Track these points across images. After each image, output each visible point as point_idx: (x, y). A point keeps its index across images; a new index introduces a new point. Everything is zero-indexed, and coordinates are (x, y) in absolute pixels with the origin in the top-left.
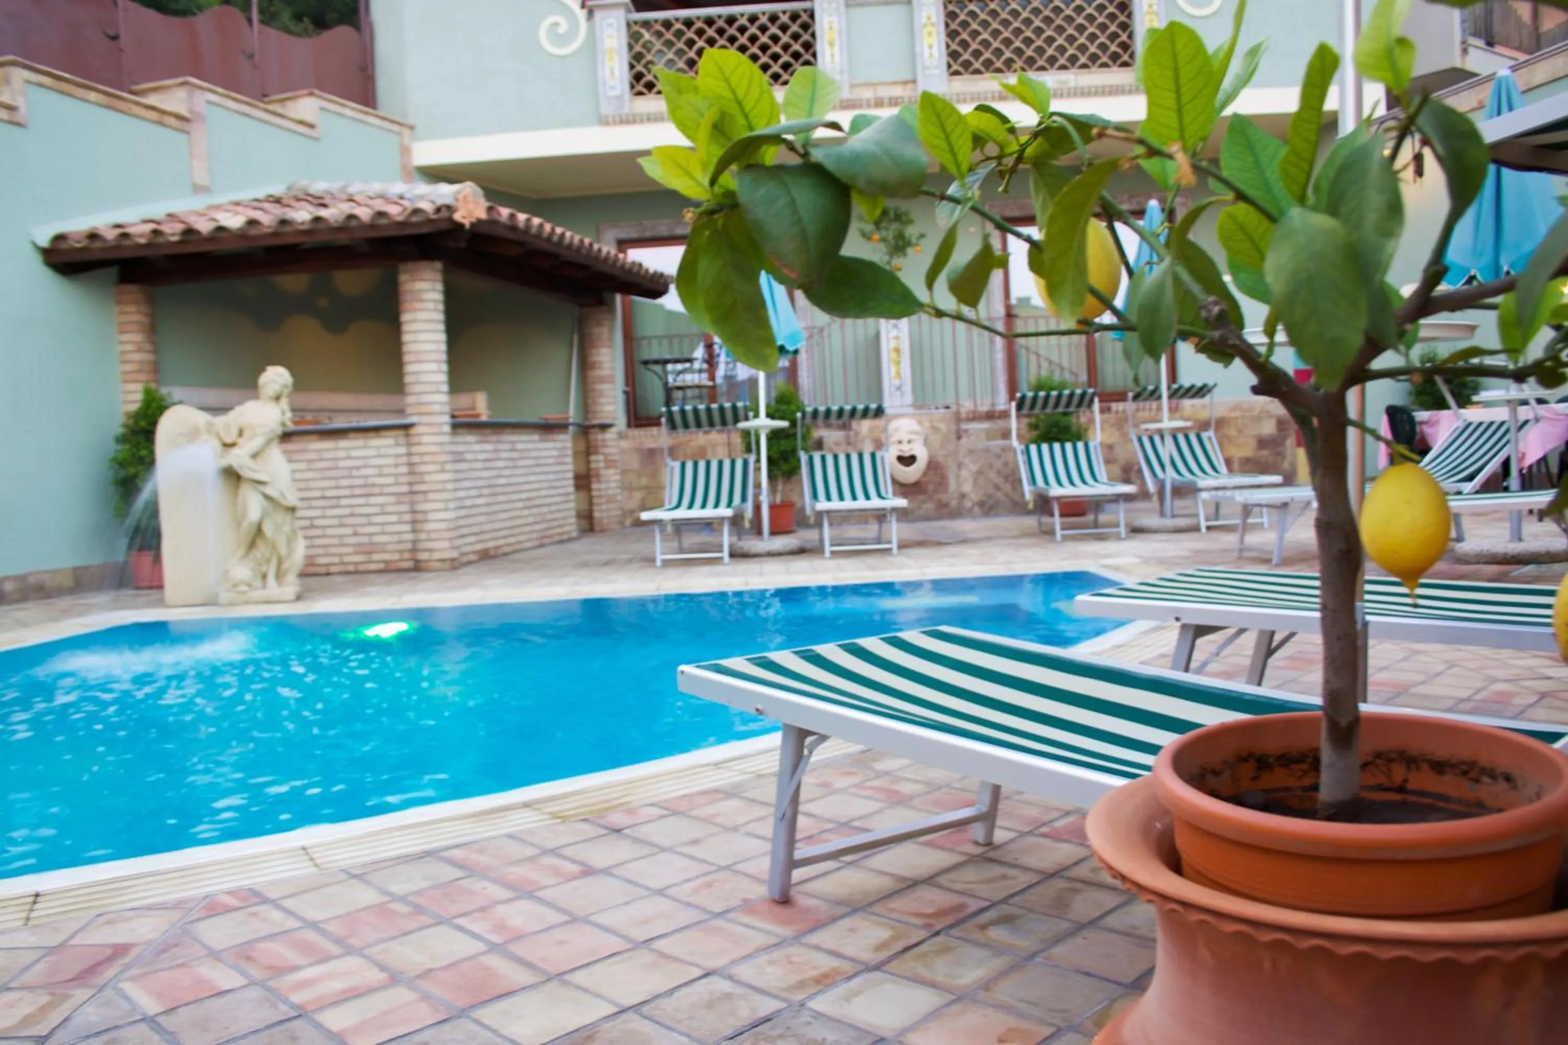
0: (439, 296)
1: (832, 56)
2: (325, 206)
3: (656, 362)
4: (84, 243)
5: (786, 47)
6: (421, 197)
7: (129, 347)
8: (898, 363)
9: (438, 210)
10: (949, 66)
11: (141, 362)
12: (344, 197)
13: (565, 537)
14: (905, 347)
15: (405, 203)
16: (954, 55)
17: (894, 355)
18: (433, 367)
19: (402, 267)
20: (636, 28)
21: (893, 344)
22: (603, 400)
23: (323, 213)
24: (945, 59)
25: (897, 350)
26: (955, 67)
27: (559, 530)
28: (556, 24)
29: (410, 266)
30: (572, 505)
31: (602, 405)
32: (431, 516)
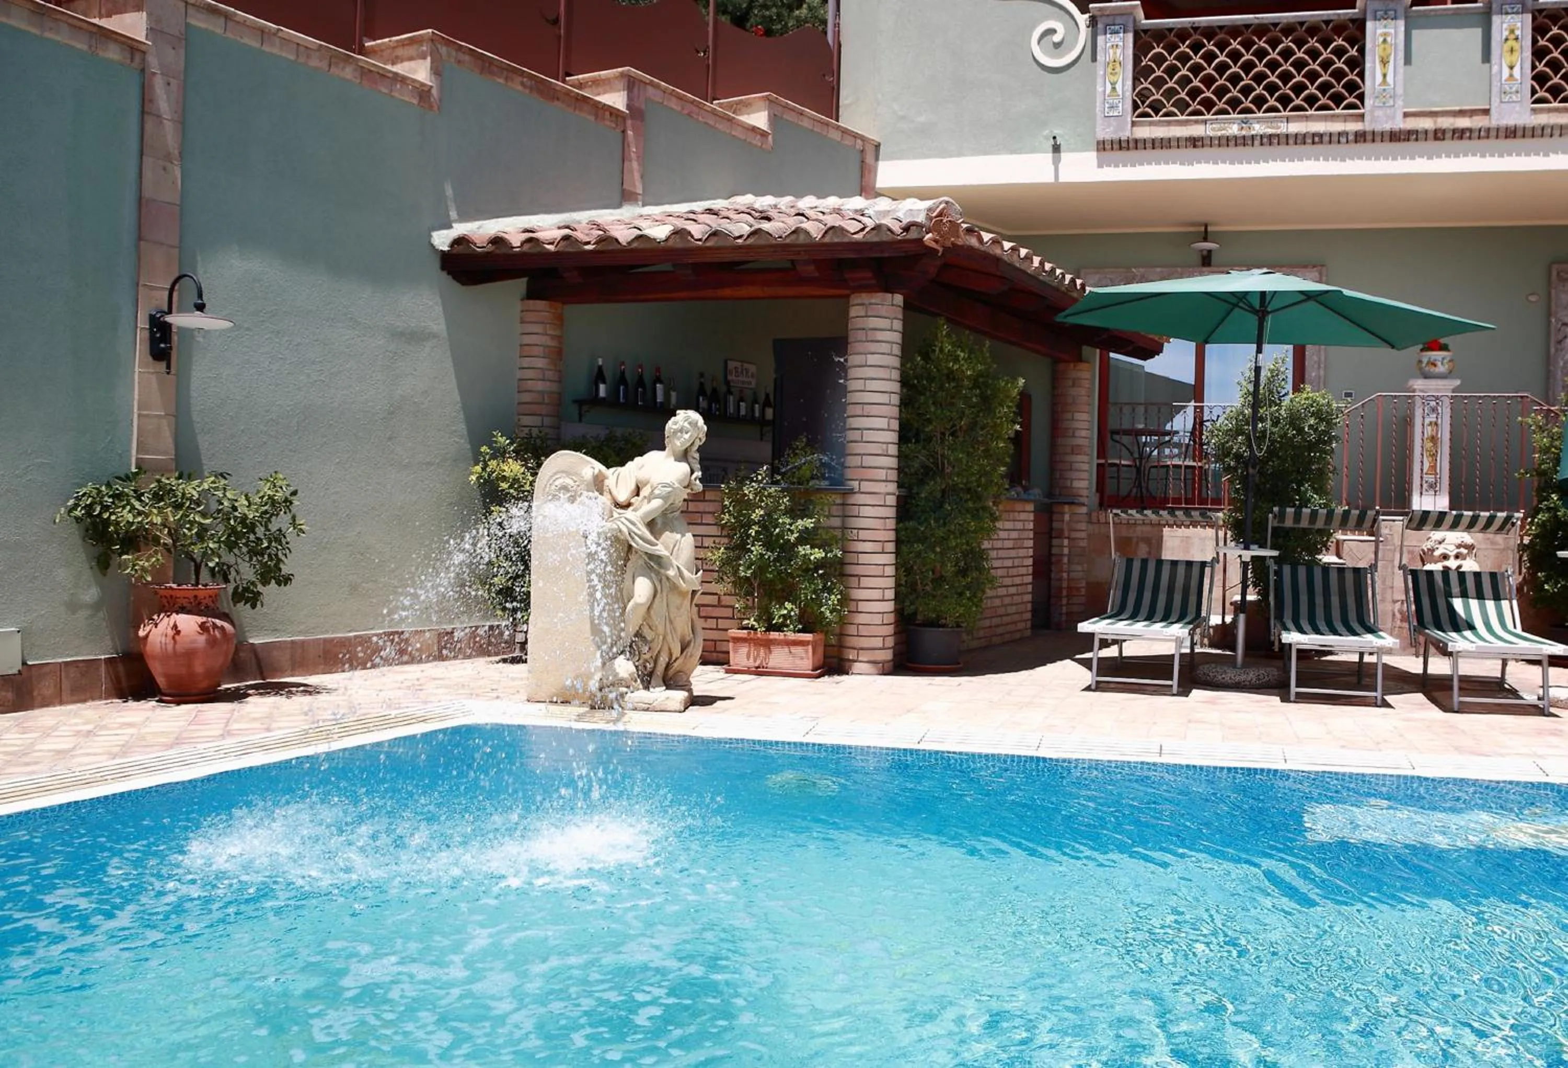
0: (897, 337)
1: (1385, 76)
2: (768, 219)
3: (1127, 432)
4: (490, 248)
5: (1326, 65)
6: (886, 213)
7: (529, 374)
8: (1434, 456)
9: (906, 229)
10: (1534, 92)
11: (541, 393)
12: (793, 211)
13: (1018, 636)
14: (1445, 435)
15: (865, 220)
16: (1540, 79)
17: (1429, 445)
18: (882, 423)
19: (855, 299)
20: (1146, 38)
21: (1429, 431)
22: (1075, 475)
23: (766, 226)
24: (1529, 83)
25: (1433, 439)
26: (1541, 94)
27: (1011, 628)
28: (1052, 31)
29: (864, 298)
30: (1029, 597)
31: (1072, 480)
32: (863, 606)
